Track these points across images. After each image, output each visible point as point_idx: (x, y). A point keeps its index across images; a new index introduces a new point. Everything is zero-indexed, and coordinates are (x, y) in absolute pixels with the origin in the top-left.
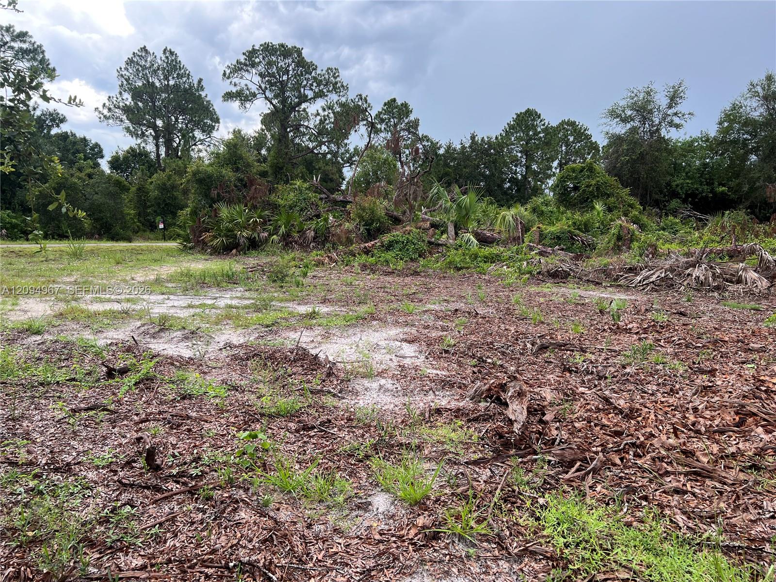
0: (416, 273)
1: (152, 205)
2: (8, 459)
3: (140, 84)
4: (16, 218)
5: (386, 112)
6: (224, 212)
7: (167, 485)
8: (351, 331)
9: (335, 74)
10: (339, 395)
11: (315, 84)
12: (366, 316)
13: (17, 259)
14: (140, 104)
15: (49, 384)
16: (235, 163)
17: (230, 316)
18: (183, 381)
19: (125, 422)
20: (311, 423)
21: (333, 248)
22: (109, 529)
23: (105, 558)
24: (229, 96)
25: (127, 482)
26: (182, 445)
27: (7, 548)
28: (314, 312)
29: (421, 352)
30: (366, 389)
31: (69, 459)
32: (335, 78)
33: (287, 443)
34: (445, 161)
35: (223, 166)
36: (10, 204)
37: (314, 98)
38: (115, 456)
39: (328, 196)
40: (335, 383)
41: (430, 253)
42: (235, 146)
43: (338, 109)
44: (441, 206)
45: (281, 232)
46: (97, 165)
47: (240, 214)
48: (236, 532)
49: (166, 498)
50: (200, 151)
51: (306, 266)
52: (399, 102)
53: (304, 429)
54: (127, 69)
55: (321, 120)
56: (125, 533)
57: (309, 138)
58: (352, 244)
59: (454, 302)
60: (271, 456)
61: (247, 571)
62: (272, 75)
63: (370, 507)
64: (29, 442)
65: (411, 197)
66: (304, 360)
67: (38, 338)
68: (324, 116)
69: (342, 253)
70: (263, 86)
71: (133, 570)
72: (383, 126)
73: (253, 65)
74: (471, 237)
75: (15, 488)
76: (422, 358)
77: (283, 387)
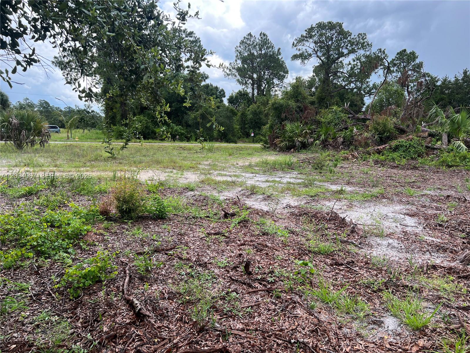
0: (415, 168)
1: (248, 123)
2: (178, 255)
3: (246, 55)
4: (183, 130)
5: (398, 59)
6: (289, 127)
7: (255, 284)
8: (367, 205)
9: (363, 37)
10: (359, 246)
11: (349, 45)
12: (378, 195)
13: (182, 151)
14: (246, 66)
15: (197, 218)
16: (297, 97)
17: (289, 189)
18: (263, 224)
19: (233, 244)
20: (341, 261)
21: (355, 149)
22: (225, 303)
23: (223, 320)
24: (295, 57)
25: (234, 278)
26: (263, 262)
27: (177, 303)
28: (342, 190)
29: (420, 224)
30: (378, 245)
31: (206, 260)
32: (363, 40)
33: (325, 271)
34: (442, 89)
35: (289, 99)
36: (181, 122)
37: (348, 54)
38: (228, 263)
39: (354, 116)
40: (357, 237)
41: (427, 154)
42: (297, 87)
43: (364, 60)
44: (437, 122)
45: (321, 139)
46: (222, 101)
47: (297, 127)
48: (294, 321)
49: (254, 292)
50: (276, 91)
51: (337, 160)
52: (408, 52)
53: (336, 265)
54: (240, 47)
55: (351, 68)
56: (233, 308)
57: (343, 79)
58: (368, 147)
59: (446, 190)
60: (315, 278)
61: (302, 347)
62: (322, 42)
63: (382, 324)
64: (188, 248)
65: (415, 115)
66: (335, 220)
67: (192, 193)
68: (354, 65)
69: (361, 153)
70: (316, 49)
71: (237, 330)
72: (395, 68)
73: (311, 37)
74: (462, 144)
75: (181, 272)
76: (421, 228)
77: (322, 235)
